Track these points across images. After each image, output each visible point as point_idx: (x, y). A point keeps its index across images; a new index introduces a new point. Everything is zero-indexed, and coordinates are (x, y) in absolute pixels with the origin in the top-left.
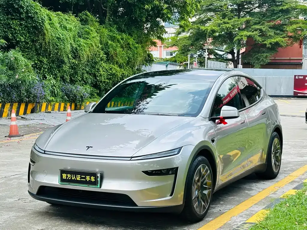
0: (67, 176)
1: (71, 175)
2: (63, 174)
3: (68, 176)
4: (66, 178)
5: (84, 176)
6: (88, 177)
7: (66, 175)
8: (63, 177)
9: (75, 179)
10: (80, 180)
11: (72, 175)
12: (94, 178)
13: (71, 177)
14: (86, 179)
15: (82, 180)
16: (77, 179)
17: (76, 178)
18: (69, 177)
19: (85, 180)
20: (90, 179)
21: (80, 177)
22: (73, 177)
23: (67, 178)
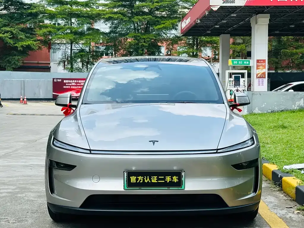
0: (137, 179)
1: (143, 177)
2: (131, 177)
3: (139, 179)
4: (135, 182)
5: (163, 177)
6: (168, 177)
7: (136, 177)
8: (132, 181)
9: (150, 182)
10: (157, 182)
11: (145, 177)
12: (176, 178)
13: (144, 180)
14: (166, 180)
15: (159, 181)
16: (153, 181)
17: (151, 180)
18: (141, 180)
19: (164, 181)
20: (171, 180)
21: (156, 178)
22: (147, 179)
23: (138, 182)
